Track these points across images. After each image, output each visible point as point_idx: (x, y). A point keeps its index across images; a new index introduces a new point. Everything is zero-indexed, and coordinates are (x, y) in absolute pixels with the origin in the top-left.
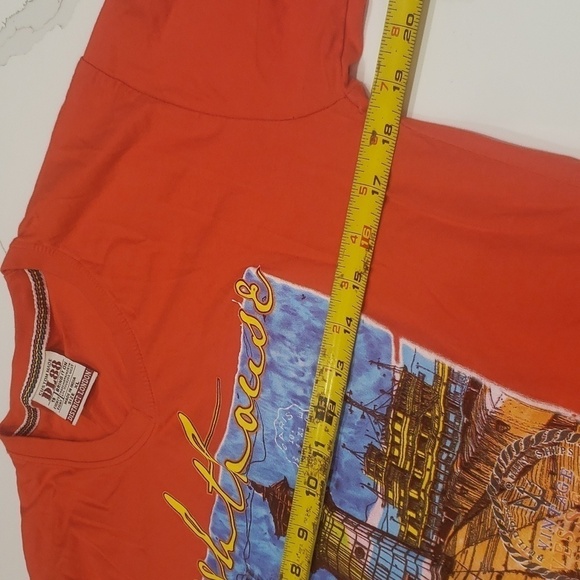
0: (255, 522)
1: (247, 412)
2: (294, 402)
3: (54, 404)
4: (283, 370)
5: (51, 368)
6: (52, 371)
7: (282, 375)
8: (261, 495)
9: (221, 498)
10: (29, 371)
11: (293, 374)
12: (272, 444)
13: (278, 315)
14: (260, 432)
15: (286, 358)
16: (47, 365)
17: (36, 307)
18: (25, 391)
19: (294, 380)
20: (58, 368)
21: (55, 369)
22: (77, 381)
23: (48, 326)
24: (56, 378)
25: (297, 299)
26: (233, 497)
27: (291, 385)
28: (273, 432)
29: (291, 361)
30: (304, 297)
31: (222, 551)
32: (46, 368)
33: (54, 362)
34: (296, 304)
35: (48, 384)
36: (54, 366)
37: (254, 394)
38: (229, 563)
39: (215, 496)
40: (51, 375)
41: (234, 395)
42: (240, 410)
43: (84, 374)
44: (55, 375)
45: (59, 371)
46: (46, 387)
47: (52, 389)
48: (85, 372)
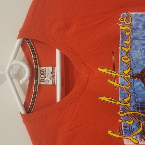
0: (136, 88)
1: (126, 57)
2: (143, 46)
3: (46, 82)
4: (138, 38)
5: (41, 72)
6: (42, 73)
7: (138, 40)
8: (137, 79)
9: (121, 88)
11: (141, 38)
12: (137, 62)
13: (134, 23)
14: (132, 61)
15: (139, 34)
17: (32, 53)
19: (142, 40)
20: (44, 71)
21: (43, 72)
22: (51, 72)
23: (37, 59)
24: (43, 75)
25: (140, 16)
26: (125, 85)
27: (141, 41)
28: (137, 59)
29: (141, 34)
30: (142, 15)
31: (125, 103)
33: (42, 70)
34: (139, 18)
35: (42, 78)
36: (42, 71)
37: (128, 49)
38: (129, 105)
39: (118, 88)
40: (42, 75)
41: (120, 54)
42: (123, 57)
43: (53, 69)
44: (43, 74)
45: (44, 72)
46: (41, 79)
47: (43, 79)
48: (53, 68)
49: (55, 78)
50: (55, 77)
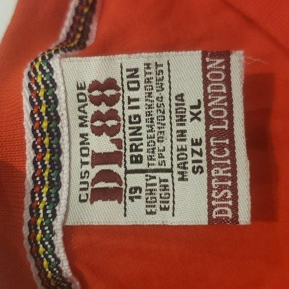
5: (91, 109)
6: (97, 116)
10: (29, 138)
16: (74, 105)
18: (34, 209)
20: (112, 101)
21: (104, 108)
22: (190, 101)
24: (112, 131)
32: (75, 115)
33: (95, 85)
40: (98, 131)
43: (205, 71)
44: (110, 123)
45: (118, 107)
46: (94, 171)
47: (114, 168)
48: (205, 64)
49: (233, 157)
50: (232, 147)
